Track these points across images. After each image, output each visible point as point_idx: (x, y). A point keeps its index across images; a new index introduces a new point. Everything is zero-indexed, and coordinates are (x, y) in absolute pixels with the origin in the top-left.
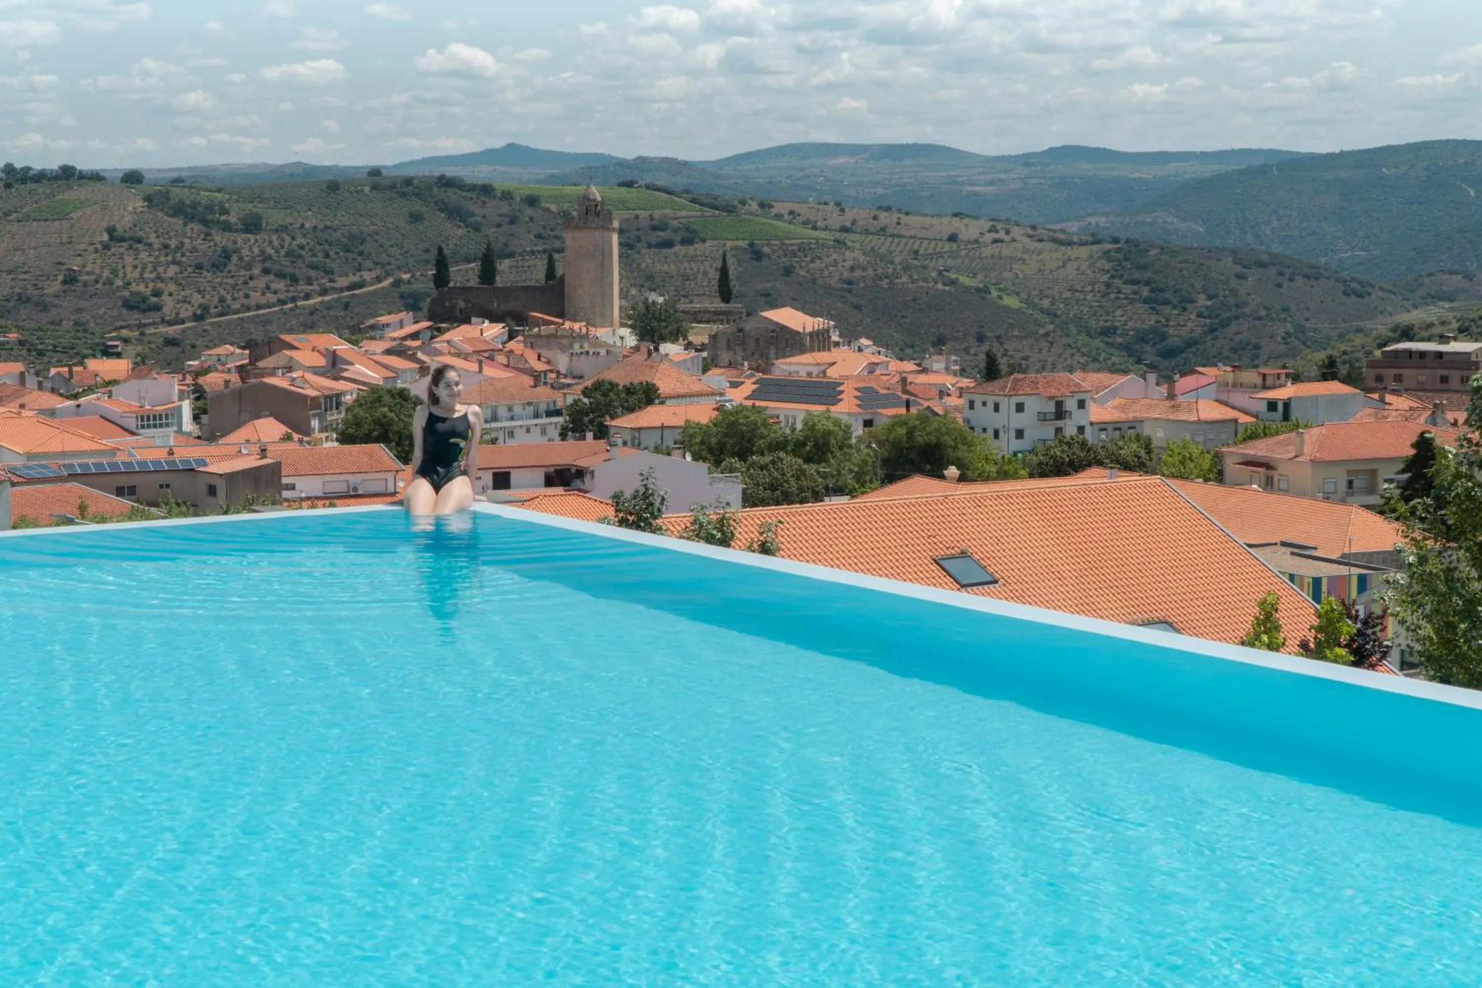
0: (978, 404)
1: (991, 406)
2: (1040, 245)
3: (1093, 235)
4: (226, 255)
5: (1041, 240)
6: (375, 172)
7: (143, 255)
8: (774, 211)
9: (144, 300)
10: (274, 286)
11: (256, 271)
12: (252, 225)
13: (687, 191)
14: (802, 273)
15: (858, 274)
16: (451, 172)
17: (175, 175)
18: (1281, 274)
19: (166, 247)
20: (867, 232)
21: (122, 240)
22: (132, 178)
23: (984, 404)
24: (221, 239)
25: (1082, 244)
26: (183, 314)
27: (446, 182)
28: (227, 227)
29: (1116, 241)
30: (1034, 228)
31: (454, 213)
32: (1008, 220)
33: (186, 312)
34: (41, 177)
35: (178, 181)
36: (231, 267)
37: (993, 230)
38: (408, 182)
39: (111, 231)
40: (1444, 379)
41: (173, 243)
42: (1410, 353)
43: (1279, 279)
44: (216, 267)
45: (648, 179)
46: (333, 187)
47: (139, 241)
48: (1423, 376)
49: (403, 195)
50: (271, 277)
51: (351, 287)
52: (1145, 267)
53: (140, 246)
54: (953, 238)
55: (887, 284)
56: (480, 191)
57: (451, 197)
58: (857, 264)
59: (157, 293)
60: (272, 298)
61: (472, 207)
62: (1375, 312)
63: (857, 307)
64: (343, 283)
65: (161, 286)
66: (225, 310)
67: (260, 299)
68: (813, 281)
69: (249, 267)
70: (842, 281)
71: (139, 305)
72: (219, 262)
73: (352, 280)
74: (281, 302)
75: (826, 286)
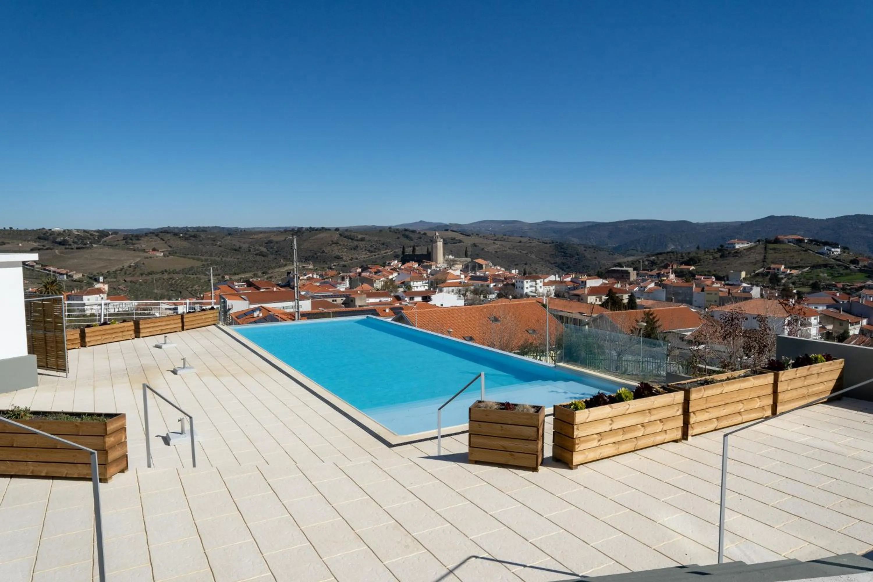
0: (518, 281)
1: (521, 282)
2: (540, 244)
3: (552, 241)
4: (357, 247)
5: (540, 242)
6: (390, 228)
7: (339, 247)
8: (480, 236)
9: (339, 256)
11: (363, 250)
12: (362, 240)
13: (460, 231)
14: (486, 250)
15: (498, 250)
16: (407, 228)
17: (346, 229)
18: (595, 250)
19: (344, 245)
20: (501, 240)
21: (334, 243)
22: (337, 229)
23: (519, 281)
24: (356, 243)
25: (550, 243)
26: (348, 260)
27: (406, 230)
28: (357, 240)
29: (557, 242)
30: (539, 239)
31: (407, 237)
32: (533, 238)
33: (348, 259)
34: (317, 230)
35: (347, 230)
36: (358, 249)
37: (529, 240)
38: (397, 230)
39: (332, 241)
40: (623, 276)
41: (346, 244)
42: (615, 270)
43: (594, 251)
44: (355, 249)
45: (452, 229)
46: (381, 231)
47: (338, 243)
48: (618, 275)
49: (396, 233)
51: (385, 253)
52: (563, 249)
53: (338, 245)
54: (520, 242)
55: (505, 252)
56: (413, 232)
57: (407, 233)
58: (498, 248)
59: (342, 255)
60: (367, 256)
61: (411, 235)
62: (616, 259)
63: (498, 257)
64: (383, 252)
65: (343, 253)
66: (357, 259)
67: (364, 256)
68: (488, 252)
69: (362, 249)
70: (493, 252)
71: (338, 258)
72: (355, 248)
73: (385, 252)
74: (369, 257)
75: (491, 253)
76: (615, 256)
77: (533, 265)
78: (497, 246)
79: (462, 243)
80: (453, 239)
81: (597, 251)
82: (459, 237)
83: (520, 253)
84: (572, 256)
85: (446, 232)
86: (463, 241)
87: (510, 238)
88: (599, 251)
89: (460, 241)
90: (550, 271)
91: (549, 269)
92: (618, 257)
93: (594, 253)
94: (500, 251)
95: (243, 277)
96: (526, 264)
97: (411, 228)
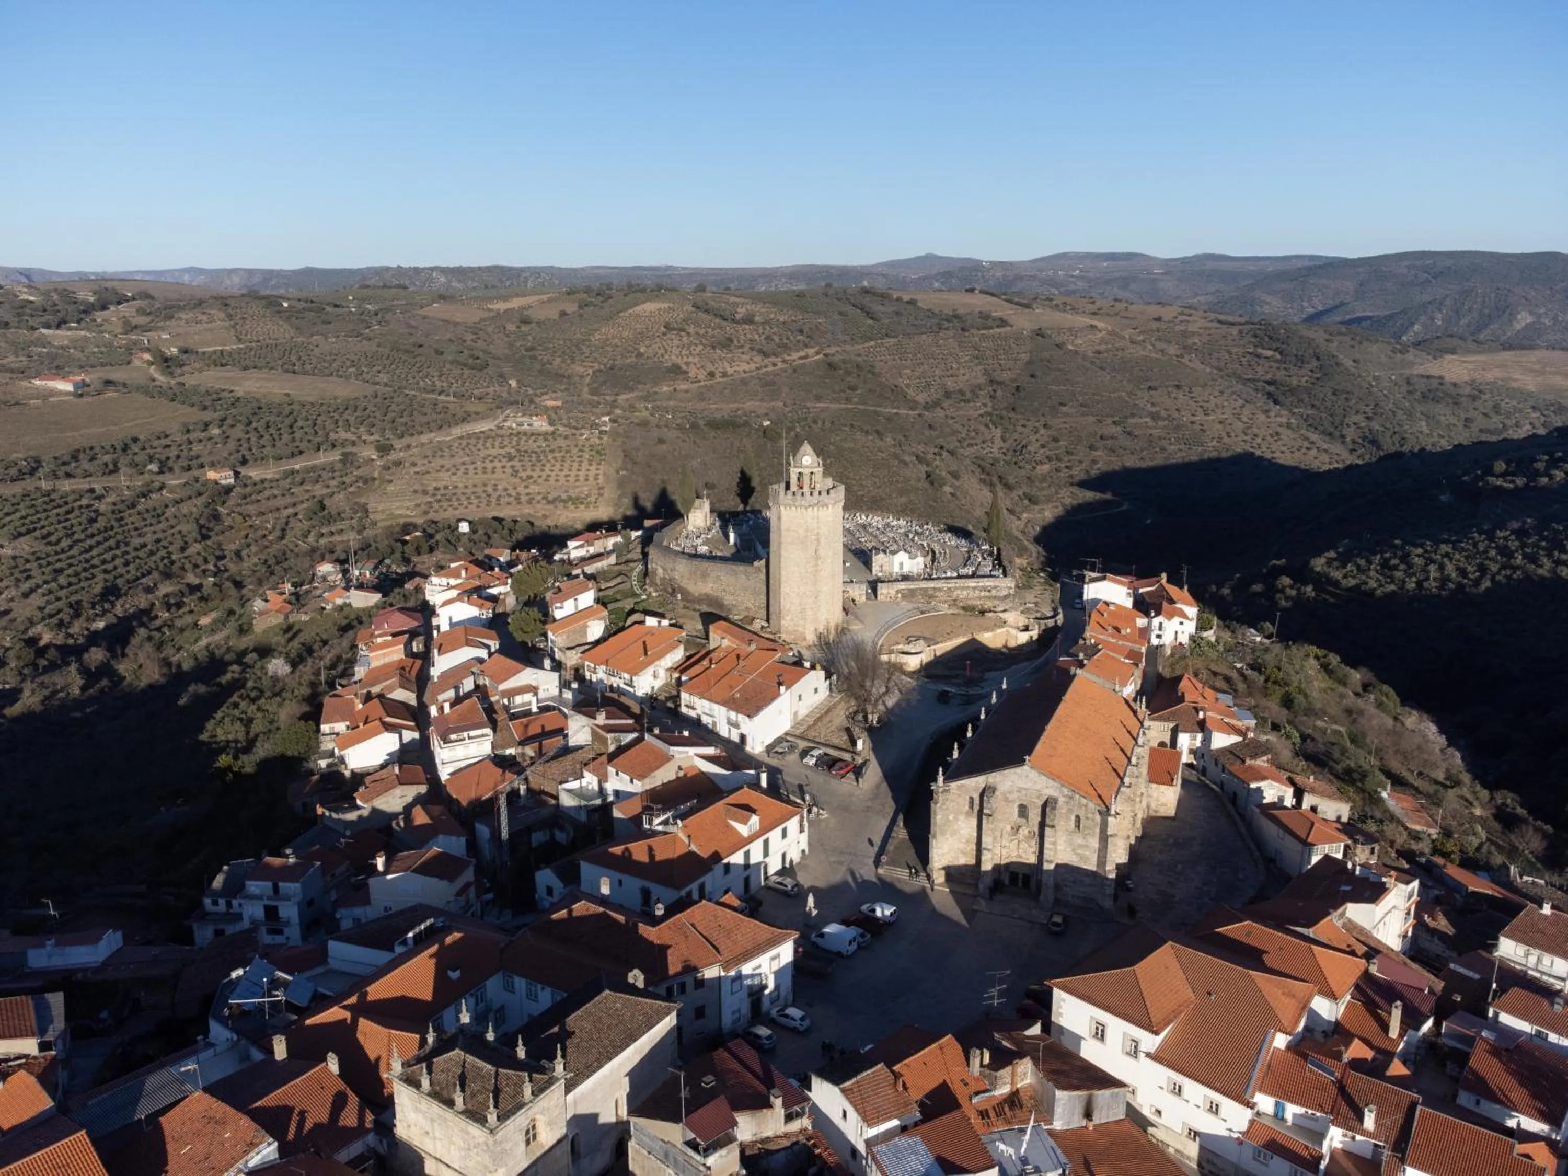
2: (1210, 325)
3: (1241, 316)
4: (731, 339)
5: (1211, 320)
7: (685, 339)
8: (1053, 301)
10: (755, 359)
11: (746, 349)
14: (1070, 347)
15: (1103, 347)
21: (674, 329)
24: (729, 329)
25: (1239, 323)
29: (1258, 320)
32: (1190, 307)
36: (732, 347)
37: (1181, 312)
43: (1352, 343)
44: (723, 346)
47: (683, 330)
50: (755, 353)
51: (801, 358)
52: (1276, 338)
53: (683, 334)
54: (1158, 319)
55: (1120, 354)
56: (884, 297)
57: (867, 300)
58: (1102, 341)
59: (687, 364)
60: (753, 366)
61: (877, 308)
62: (1412, 364)
63: (1102, 368)
64: (795, 355)
65: (691, 359)
66: (724, 375)
67: (747, 367)
68: (1076, 352)
69: (742, 347)
70: (1090, 354)
71: (676, 371)
72: (727, 343)
73: (802, 354)
74: (757, 369)
75: (1085, 358)
76: (1410, 357)
77: (1197, 390)
78: (1099, 335)
79: (1009, 328)
80: (985, 316)
81: (1360, 343)
82: (1000, 308)
83: (1159, 356)
84: (1301, 361)
85: (970, 295)
86: (1010, 321)
87: (1131, 308)
88: (1366, 344)
89: (1003, 323)
90: (1242, 407)
91: (1241, 402)
92: (1418, 360)
93: (1352, 347)
94: (1107, 351)
95: (297, 467)
96: (1178, 387)
97: (881, 285)
